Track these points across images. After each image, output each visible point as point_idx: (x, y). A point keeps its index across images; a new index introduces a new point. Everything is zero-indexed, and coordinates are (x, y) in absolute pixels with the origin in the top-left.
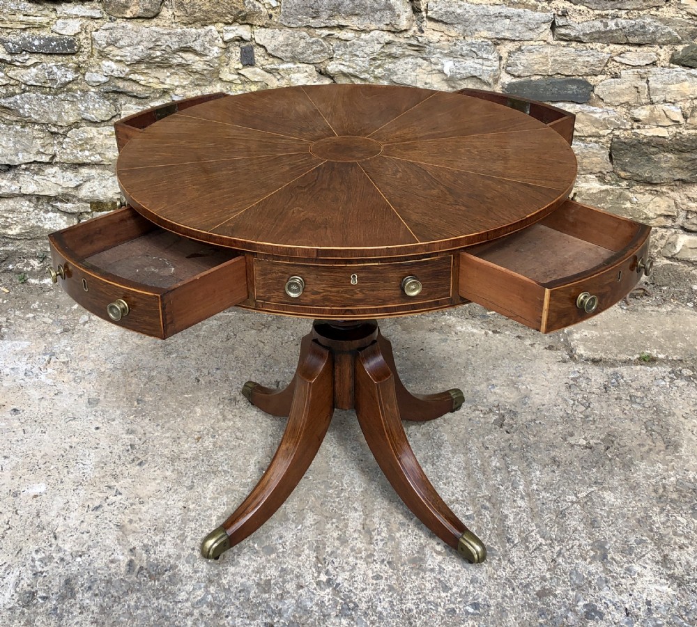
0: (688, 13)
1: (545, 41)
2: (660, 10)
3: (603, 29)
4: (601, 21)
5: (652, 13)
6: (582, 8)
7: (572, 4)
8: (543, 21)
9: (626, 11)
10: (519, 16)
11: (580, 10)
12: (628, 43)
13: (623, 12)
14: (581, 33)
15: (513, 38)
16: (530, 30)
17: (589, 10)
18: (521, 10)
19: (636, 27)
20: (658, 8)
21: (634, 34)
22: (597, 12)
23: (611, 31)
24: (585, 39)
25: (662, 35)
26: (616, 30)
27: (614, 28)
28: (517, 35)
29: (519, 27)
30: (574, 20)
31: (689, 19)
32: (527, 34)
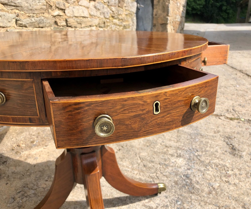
0: (52, 15)
1: (14, 27)
2: (44, 14)
3: (31, 22)
4: (29, 19)
5: (43, 15)
6: (23, 13)
7: (19, 11)
8: (13, 18)
9: (36, 14)
10: (4, 15)
11: (23, 14)
12: (39, 27)
13: (35, 15)
14: (26, 23)
15: (4, 26)
16: (9, 22)
17: (25, 14)
18: (4, 13)
19: (41, 20)
20: (44, 13)
21: (40, 23)
22: (28, 15)
23: (34, 22)
24: (27, 26)
25: (48, 23)
26: (35, 22)
27: (35, 21)
28: (5, 24)
29: (5, 21)
30: (21, 17)
31: (52, 17)
32: (8, 24)
